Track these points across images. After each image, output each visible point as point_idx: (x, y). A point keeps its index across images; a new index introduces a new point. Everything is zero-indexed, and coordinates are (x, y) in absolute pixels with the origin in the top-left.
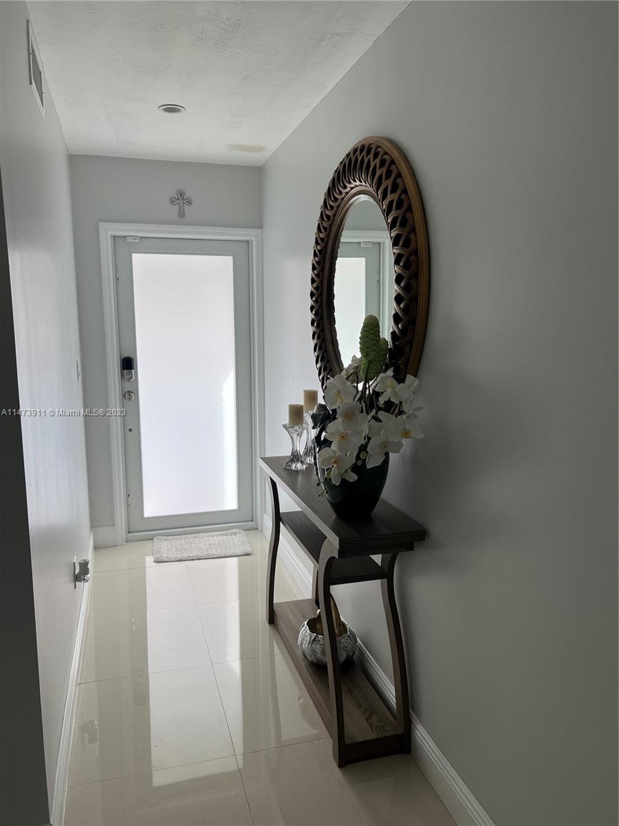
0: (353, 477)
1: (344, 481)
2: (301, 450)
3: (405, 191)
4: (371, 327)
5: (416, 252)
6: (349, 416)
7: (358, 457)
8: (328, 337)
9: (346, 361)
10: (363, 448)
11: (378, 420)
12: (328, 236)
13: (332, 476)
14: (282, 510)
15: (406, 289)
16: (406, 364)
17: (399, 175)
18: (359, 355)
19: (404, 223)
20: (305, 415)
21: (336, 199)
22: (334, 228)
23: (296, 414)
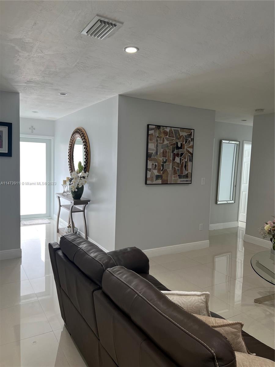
0: (76, 190)
1: (75, 191)
2: (66, 190)
3: (86, 140)
4: (80, 163)
5: (88, 151)
6: (76, 179)
7: (77, 186)
8: (72, 165)
9: (76, 170)
10: (78, 184)
11: (81, 179)
12: (72, 144)
13: (73, 190)
14: (61, 205)
15: (86, 157)
16: (87, 170)
17: (85, 137)
18: (78, 169)
19: (86, 145)
20: (67, 182)
21: (74, 137)
22: (73, 142)
23: (65, 182)
